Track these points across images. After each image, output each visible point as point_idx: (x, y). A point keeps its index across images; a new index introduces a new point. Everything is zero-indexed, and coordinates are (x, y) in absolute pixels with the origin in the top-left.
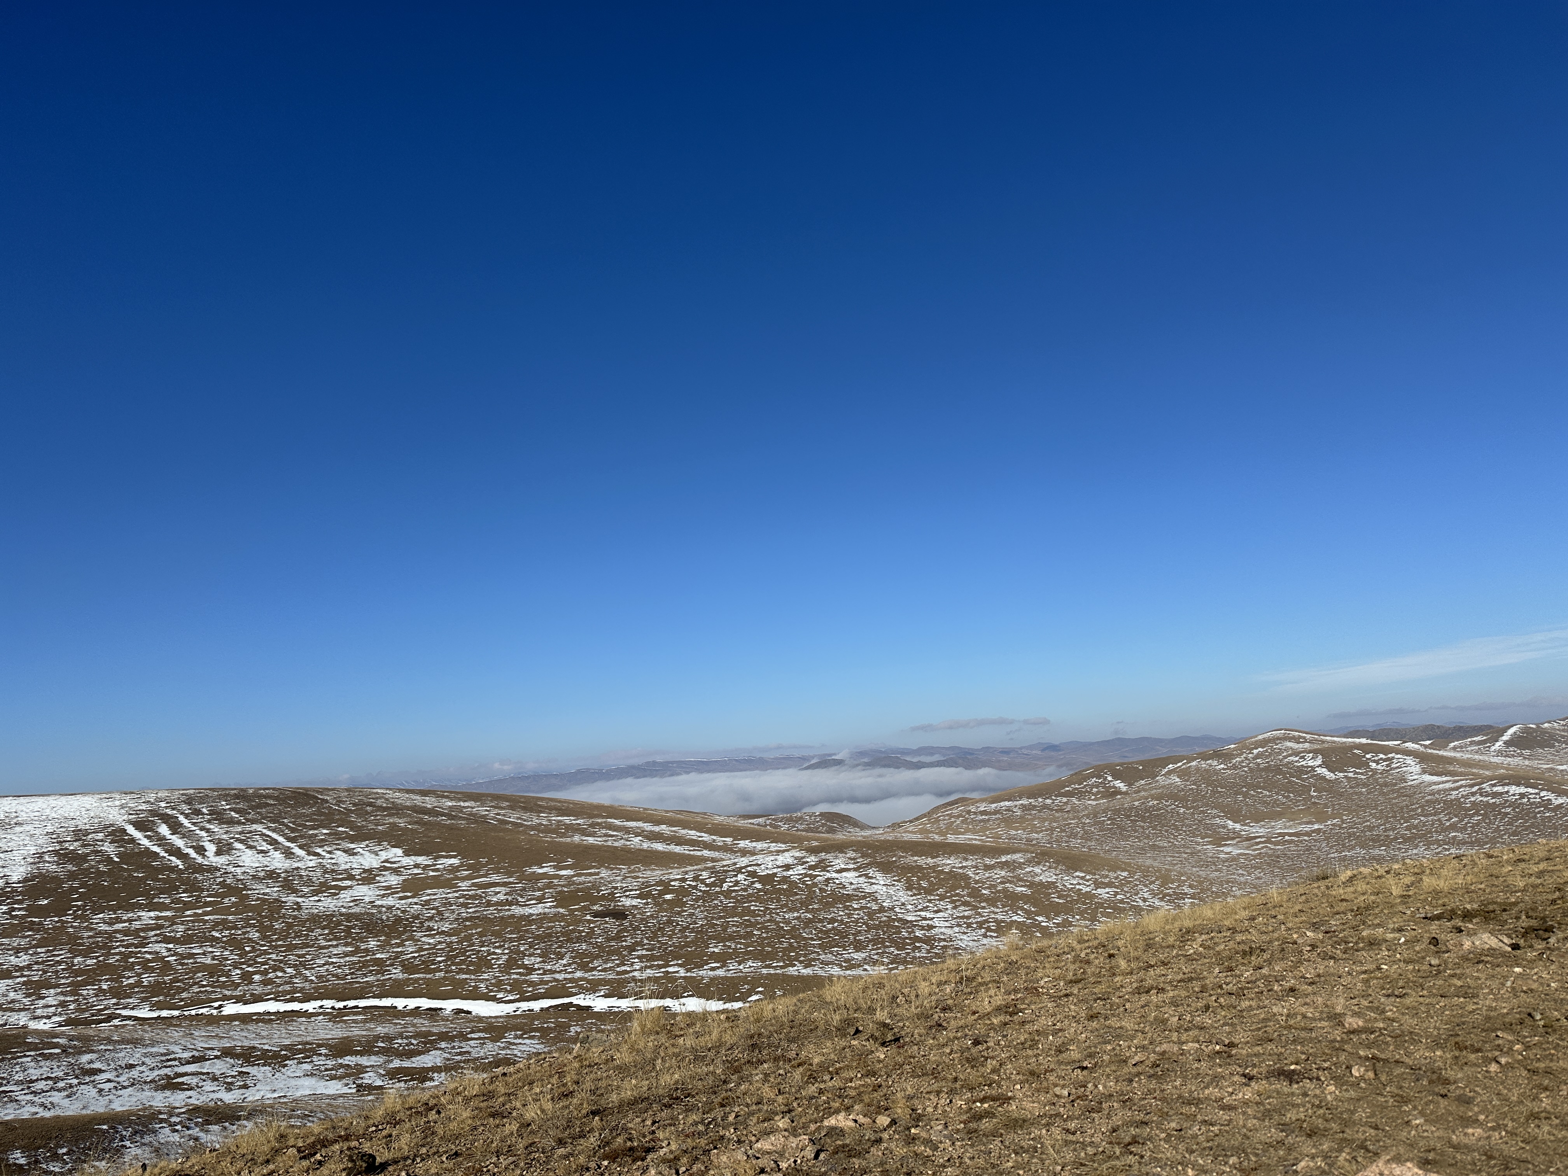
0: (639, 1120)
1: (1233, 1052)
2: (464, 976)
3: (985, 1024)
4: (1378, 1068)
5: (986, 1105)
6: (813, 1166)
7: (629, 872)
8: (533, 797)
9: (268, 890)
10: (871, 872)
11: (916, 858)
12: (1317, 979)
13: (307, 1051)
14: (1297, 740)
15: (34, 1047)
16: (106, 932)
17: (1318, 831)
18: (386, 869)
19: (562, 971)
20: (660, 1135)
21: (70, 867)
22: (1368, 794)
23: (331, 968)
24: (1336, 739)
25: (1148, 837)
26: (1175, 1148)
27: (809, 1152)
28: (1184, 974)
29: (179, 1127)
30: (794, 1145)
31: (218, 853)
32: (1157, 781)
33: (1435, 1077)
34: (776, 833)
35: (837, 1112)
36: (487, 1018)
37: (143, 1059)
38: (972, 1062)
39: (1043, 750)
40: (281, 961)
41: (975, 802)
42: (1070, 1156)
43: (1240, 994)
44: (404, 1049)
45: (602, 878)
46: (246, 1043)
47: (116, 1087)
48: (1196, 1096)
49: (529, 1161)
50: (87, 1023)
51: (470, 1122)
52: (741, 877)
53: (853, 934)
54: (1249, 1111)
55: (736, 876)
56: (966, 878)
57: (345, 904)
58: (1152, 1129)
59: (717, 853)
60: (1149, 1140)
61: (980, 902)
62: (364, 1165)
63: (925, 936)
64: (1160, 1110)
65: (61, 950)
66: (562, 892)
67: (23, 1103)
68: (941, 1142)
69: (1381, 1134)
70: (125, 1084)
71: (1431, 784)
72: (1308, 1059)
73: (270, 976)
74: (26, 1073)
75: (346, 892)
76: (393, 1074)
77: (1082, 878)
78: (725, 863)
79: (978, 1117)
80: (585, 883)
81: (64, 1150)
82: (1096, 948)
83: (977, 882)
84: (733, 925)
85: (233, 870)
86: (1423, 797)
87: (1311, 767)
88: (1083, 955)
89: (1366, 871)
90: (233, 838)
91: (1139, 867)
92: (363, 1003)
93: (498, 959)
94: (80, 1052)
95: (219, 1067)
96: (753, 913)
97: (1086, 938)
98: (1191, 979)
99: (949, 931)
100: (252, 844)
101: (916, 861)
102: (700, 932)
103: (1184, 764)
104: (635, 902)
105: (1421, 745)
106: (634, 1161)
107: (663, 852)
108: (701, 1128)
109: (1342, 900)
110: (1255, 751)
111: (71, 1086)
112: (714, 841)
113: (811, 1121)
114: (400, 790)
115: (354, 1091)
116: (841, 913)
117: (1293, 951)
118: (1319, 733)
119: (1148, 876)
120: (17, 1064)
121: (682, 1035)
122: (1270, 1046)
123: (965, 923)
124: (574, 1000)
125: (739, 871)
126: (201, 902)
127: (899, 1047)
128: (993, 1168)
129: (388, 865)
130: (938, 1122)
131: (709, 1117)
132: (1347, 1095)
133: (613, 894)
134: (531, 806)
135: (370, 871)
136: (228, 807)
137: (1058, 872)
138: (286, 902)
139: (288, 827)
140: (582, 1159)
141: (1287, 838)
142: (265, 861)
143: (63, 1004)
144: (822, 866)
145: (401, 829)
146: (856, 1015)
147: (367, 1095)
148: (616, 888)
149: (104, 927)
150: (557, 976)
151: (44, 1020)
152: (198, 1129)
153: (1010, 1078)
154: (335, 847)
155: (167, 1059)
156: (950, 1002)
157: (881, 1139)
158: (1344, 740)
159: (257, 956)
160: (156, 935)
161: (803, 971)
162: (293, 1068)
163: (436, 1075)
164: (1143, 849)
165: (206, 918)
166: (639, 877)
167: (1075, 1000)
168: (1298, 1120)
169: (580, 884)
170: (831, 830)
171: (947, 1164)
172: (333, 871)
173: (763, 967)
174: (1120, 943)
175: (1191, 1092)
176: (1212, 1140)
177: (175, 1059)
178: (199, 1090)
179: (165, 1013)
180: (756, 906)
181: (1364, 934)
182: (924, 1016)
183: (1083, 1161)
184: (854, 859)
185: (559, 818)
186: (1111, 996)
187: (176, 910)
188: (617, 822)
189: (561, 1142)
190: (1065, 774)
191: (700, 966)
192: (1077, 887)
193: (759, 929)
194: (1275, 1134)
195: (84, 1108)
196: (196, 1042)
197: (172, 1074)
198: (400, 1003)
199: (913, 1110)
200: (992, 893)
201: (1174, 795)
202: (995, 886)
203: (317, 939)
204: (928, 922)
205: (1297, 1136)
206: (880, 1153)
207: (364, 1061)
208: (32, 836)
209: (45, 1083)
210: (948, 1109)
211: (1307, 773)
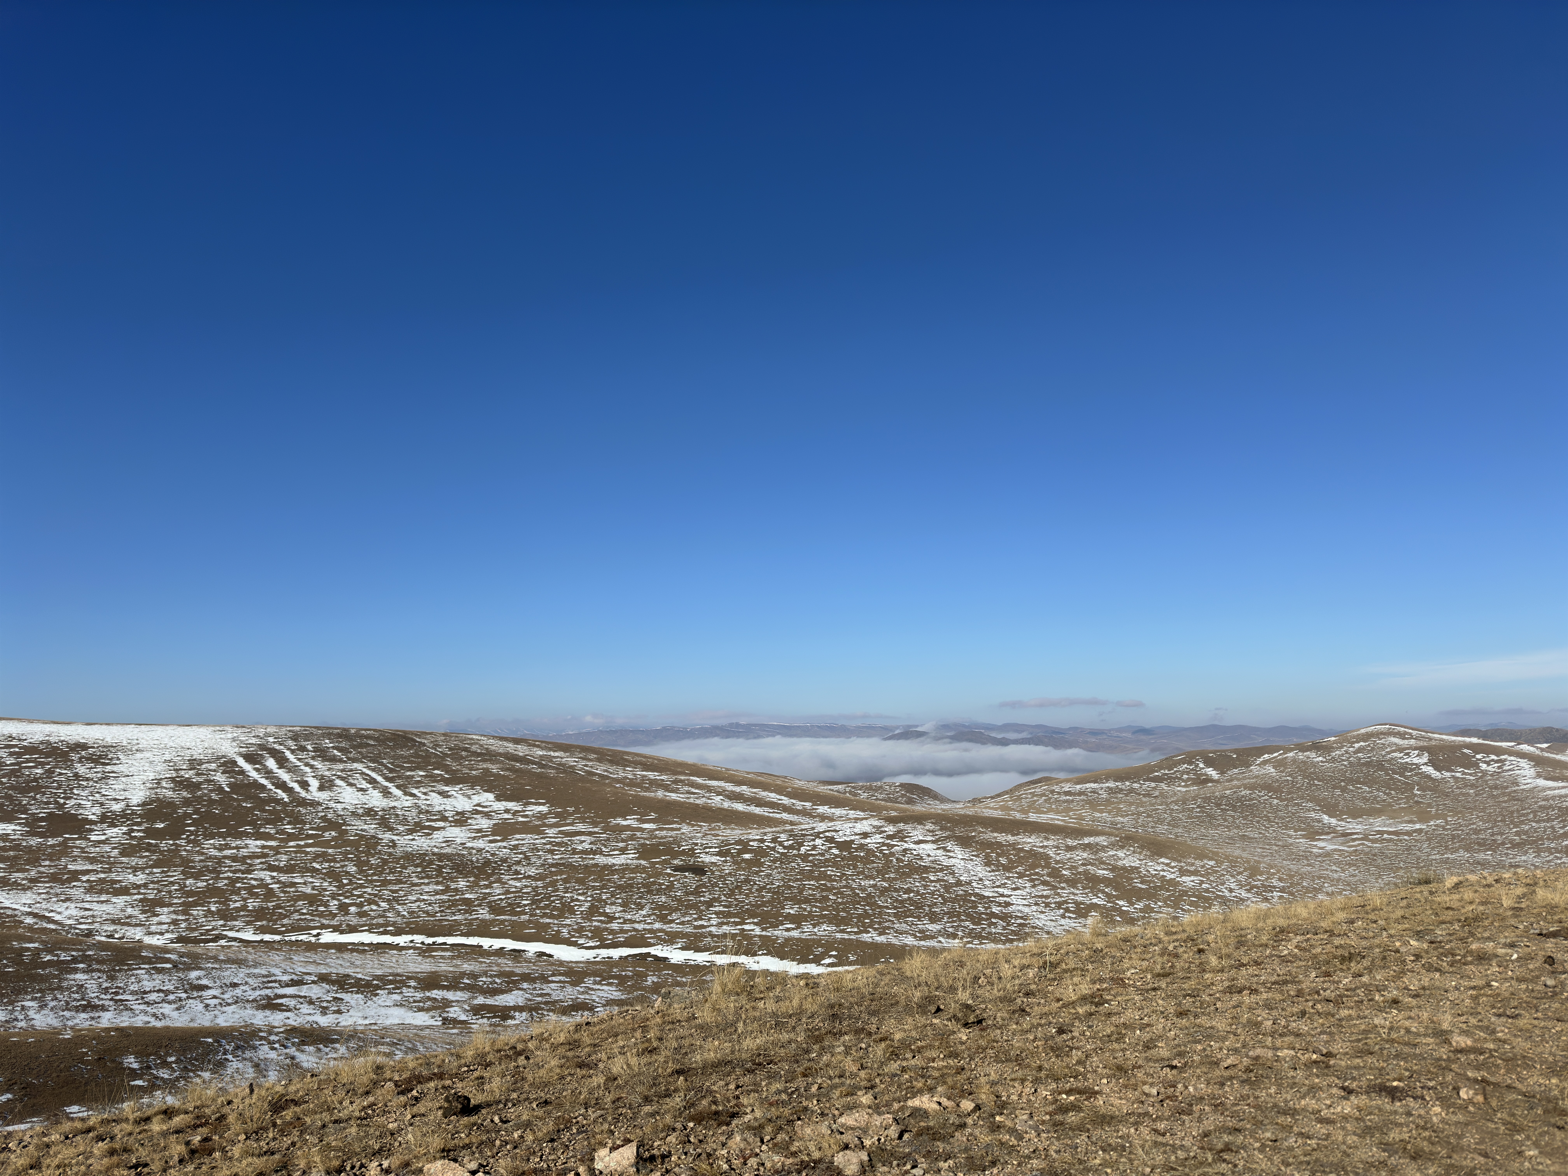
0: (722, 1083)
1: (1332, 1062)
2: (548, 921)
3: (1070, 1013)
4: (1487, 1092)
5: (1072, 1098)
6: (897, 1146)
7: (710, 830)
8: (620, 752)
9: (366, 827)
10: (949, 845)
11: (996, 835)
12: (1422, 992)
13: (397, 982)
14: (1402, 736)
15: (148, 960)
16: (216, 857)
17: (1420, 831)
18: (478, 812)
19: (642, 921)
20: (744, 1100)
21: (185, 794)
22: (1476, 795)
23: (422, 905)
24: (1444, 737)
25: (1238, 827)
26: (1270, 1159)
27: (893, 1132)
28: (1278, 975)
29: (277, 1046)
30: (878, 1123)
31: (321, 788)
32: (1251, 771)
33: (1550, 1106)
34: (855, 800)
35: (920, 1092)
36: (568, 962)
37: (247, 979)
38: (1057, 1051)
39: (1134, 733)
40: (375, 895)
41: (1059, 782)
42: (1160, 1158)
43: (1338, 1002)
44: (488, 987)
45: (683, 833)
46: (342, 971)
47: (221, 1004)
48: (1292, 1106)
49: (616, 1116)
50: (196, 941)
51: (558, 1071)
52: (818, 842)
53: (929, 906)
54: (1349, 1126)
55: (814, 840)
56: (1047, 857)
57: (437, 844)
58: (1245, 1137)
59: (796, 817)
60: (1243, 1148)
61: (1060, 882)
62: (460, 1106)
63: (1002, 912)
64: (1254, 1118)
65: (175, 871)
66: (644, 845)
67: (137, 1012)
68: (1026, 1133)
69: (1491, 1163)
70: (229, 1001)
71: (1545, 789)
72: (1411, 1077)
73: (366, 908)
74: (140, 984)
75: (439, 832)
76: (477, 1010)
77: (1167, 865)
78: (803, 827)
79: (1064, 1109)
80: (666, 837)
81: (173, 1059)
82: (1185, 941)
83: (1057, 862)
84: (809, 889)
85: (334, 805)
86: (1536, 803)
87: (1416, 764)
88: (1171, 948)
89: (1472, 878)
90: (335, 775)
91: (1227, 857)
92: (451, 940)
93: (580, 906)
94: (189, 968)
95: (315, 991)
96: (829, 878)
97: (1174, 930)
98: (1285, 982)
99: (1026, 910)
100: (352, 781)
101: (995, 838)
102: (776, 892)
103: (1280, 755)
104: (714, 859)
105: (1538, 748)
106: (720, 1125)
107: (743, 813)
108: (784, 1097)
109: (1448, 908)
110: (1357, 745)
111: (180, 1000)
112: (793, 804)
113: (894, 1100)
114: (494, 737)
115: (440, 1023)
116: (917, 884)
117: (1396, 960)
118: (1427, 729)
119: (1236, 866)
120: (133, 975)
121: (762, 999)
122: (1370, 1060)
123: (1043, 902)
124: (653, 951)
125: (817, 835)
126: (303, 834)
127: (982, 1030)
128: (1080, 1164)
129: (480, 809)
130: (1023, 1112)
131: (792, 1086)
132: (1454, 1118)
133: (693, 850)
134: (618, 759)
135: (462, 813)
136: (331, 745)
137: (1142, 857)
138: (382, 839)
139: (387, 768)
140: (668, 1119)
141: (1385, 836)
142: (364, 799)
143: (175, 922)
144: (900, 836)
145: (493, 775)
146: (938, 993)
147: (452, 1028)
148: (696, 844)
149: (214, 852)
150: (636, 926)
151: (158, 937)
152: (294, 1049)
153: (1095, 1071)
154: (430, 788)
155: (268, 980)
156: (1033, 987)
157: (965, 1124)
158: (1454, 738)
159: (353, 889)
160: (261, 863)
161: (877, 938)
162: (384, 998)
163: (517, 1014)
164: (1231, 838)
165: (308, 850)
166: (718, 835)
167: (1163, 995)
168: (1402, 1141)
169: (662, 838)
170: (910, 801)
171: (1033, 1155)
172: (427, 812)
173: (837, 932)
174: (1211, 938)
175: (1286, 1101)
176: (1310, 1154)
177: (275, 981)
178: (296, 1012)
179: (267, 937)
180: (832, 871)
181: (1474, 946)
182: (1007, 999)
183: (1174, 1166)
184: (932, 831)
185: (644, 773)
186: (1201, 993)
187: (281, 840)
188: (699, 780)
189: (647, 1100)
190: (1155, 759)
191: (775, 926)
192: (1162, 873)
193: (834, 894)
194: (1376, 1153)
195: (192, 1020)
196: (295, 966)
197: (272, 995)
198: (486, 943)
199: (997, 1097)
200: (1073, 874)
201: (1268, 787)
202: (1075, 868)
203: (409, 876)
204: (1005, 899)
205: (1400, 1158)
206: (965, 1139)
207: (450, 995)
208: (151, 762)
209: (156, 994)
210: (1033, 1099)
211: (1411, 770)
